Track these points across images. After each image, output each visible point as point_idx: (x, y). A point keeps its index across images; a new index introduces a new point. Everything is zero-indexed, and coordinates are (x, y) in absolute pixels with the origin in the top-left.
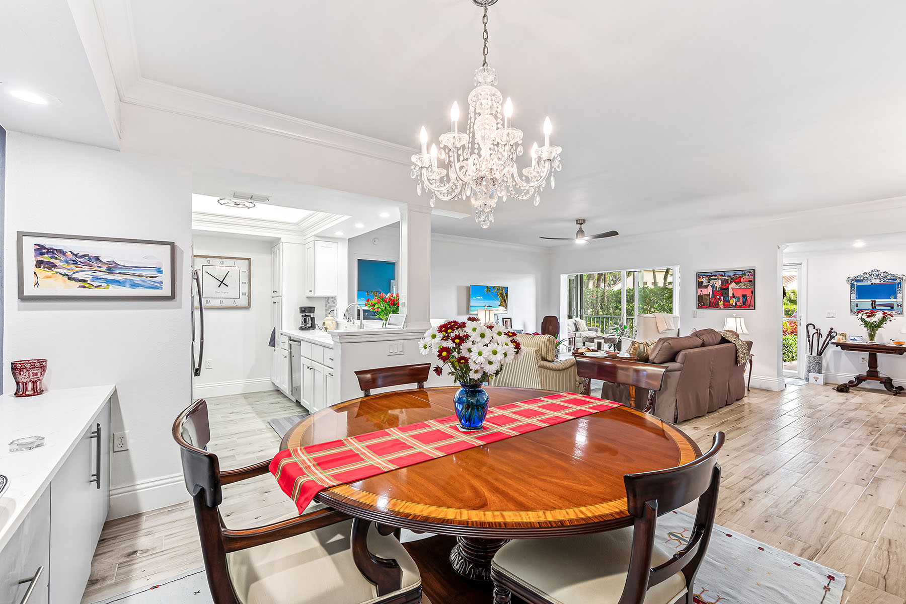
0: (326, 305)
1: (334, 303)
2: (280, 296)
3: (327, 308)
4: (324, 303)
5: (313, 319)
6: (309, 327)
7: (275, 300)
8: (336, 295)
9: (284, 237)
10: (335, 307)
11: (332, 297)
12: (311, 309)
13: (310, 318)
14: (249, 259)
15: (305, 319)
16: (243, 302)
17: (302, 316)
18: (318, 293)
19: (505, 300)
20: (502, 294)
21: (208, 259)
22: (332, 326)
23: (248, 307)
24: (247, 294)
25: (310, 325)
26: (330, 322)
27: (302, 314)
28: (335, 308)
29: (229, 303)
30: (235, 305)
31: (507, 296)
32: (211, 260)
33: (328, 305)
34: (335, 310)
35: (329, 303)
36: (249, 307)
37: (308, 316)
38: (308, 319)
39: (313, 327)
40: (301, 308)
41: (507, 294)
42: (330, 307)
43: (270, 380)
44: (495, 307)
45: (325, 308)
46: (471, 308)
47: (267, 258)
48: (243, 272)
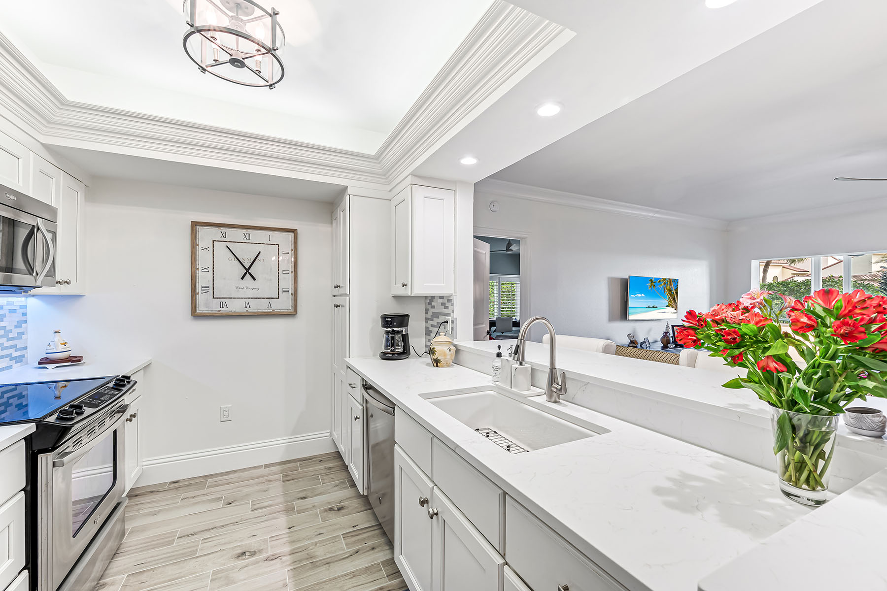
0: (427, 311)
1: (447, 308)
2: (346, 295)
3: (429, 316)
4: (422, 307)
5: (405, 338)
6: (399, 354)
7: (338, 301)
8: (453, 292)
9: (354, 186)
10: (448, 315)
11: (441, 297)
12: (402, 320)
13: (400, 336)
14: (294, 231)
15: (393, 338)
16: (284, 303)
17: (387, 332)
18: (419, 289)
19: (674, 299)
20: (670, 290)
21: (223, 230)
22: (448, 357)
23: (292, 313)
24: (291, 291)
25: (400, 350)
26: (446, 349)
27: (385, 329)
28: (450, 319)
29: (262, 306)
30: (270, 310)
31: (677, 293)
32: (229, 231)
33: (431, 311)
34: (450, 322)
35: (433, 307)
36: (294, 313)
37: (398, 332)
38: (398, 338)
39: (405, 353)
40: (384, 317)
41: (676, 290)
42: (437, 315)
43: (330, 436)
44: (661, 307)
45: (424, 315)
46: (630, 311)
47: (324, 229)
48: (284, 253)
